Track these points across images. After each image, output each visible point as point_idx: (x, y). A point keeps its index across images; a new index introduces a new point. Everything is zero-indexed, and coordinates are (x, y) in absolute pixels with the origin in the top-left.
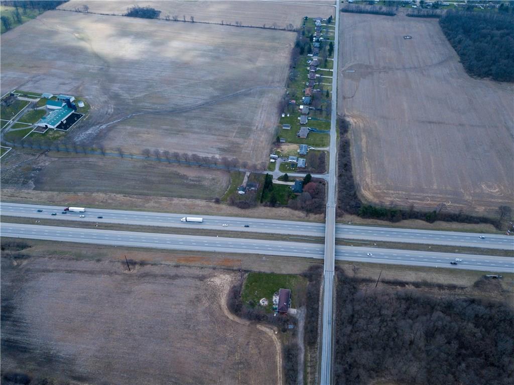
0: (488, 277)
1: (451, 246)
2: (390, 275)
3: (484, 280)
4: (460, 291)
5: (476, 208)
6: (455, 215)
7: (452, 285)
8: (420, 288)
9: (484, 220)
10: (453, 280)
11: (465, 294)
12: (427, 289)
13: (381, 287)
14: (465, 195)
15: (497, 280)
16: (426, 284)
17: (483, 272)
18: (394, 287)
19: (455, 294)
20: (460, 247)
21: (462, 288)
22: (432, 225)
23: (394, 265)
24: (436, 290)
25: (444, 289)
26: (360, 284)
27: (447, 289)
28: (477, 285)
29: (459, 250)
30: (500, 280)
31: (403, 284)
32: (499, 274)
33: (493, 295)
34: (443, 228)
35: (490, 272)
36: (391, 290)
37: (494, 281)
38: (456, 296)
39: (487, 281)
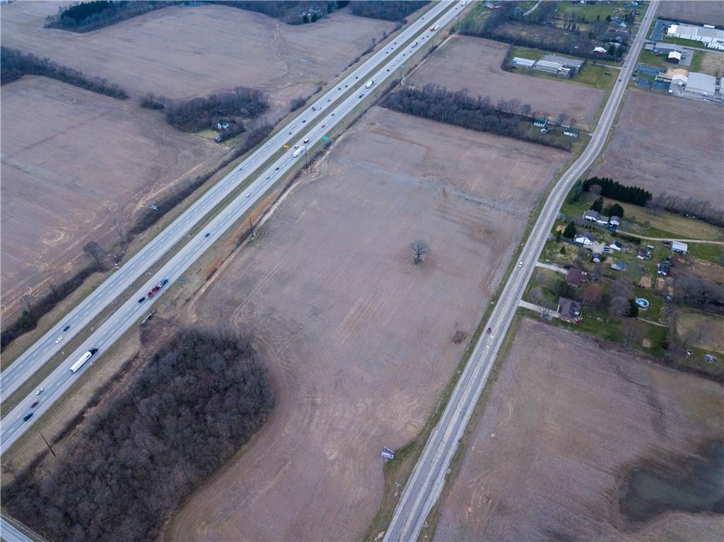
0: (145, 323)
1: (82, 330)
2: (56, 426)
3: (145, 329)
4: (138, 361)
5: (63, 270)
6: (50, 296)
7: (125, 363)
8: (100, 401)
9: (83, 275)
10: (120, 359)
11: (144, 359)
12: (107, 394)
13: (60, 449)
14: (37, 266)
15: (154, 317)
16: (101, 391)
17: (136, 322)
18: (74, 432)
19: (137, 370)
20: (91, 321)
21: (136, 357)
22: (38, 328)
23: (48, 411)
24: (116, 386)
25: (122, 377)
26: (33, 475)
27: (126, 373)
28: (144, 340)
29: (93, 325)
30: (156, 315)
31: (79, 418)
32: (150, 310)
33: (165, 334)
34: (53, 321)
35: (141, 318)
36: (74, 439)
37: (152, 321)
38: (139, 370)
39: (149, 328)
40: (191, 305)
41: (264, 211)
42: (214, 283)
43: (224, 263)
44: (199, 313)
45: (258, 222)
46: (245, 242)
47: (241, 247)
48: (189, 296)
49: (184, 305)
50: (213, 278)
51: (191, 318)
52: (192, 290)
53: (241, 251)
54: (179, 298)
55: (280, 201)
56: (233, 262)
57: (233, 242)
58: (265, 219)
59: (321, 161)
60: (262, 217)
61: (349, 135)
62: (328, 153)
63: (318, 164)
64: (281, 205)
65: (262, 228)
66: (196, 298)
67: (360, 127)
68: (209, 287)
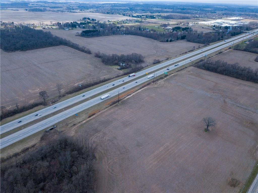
0: (48, 131)
3: (46, 134)
4: (33, 149)
5: (29, 102)
7: (25, 148)
10: (25, 145)
11: (36, 149)
14: (20, 99)
15: (54, 129)
17: (44, 129)
21: (33, 146)
24: (13, 159)
25: (19, 155)
28: (42, 139)
29: (24, 127)
30: (56, 128)
32: (54, 126)
33: (54, 138)
35: (47, 128)
37: (52, 131)
39: (48, 133)
40: (75, 127)
41: (128, 94)
42: (91, 119)
43: (100, 112)
44: (76, 132)
45: (124, 98)
46: (114, 105)
47: (111, 107)
48: (76, 123)
49: (72, 126)
50: (92, 117)
51: (72, 133)
52: (79, 121)
53: (111, 108)
54: (71, 123)
55: (137, 92)
56: (105, 112)
57: (109, 104)
58: (127, 98)
59: (161, 81)
60: (126, 97)
61: (177, 74)
62: (166, 78)
63: (160, 81)
64: (137, 93)
65: (125, 101)
66: (79, 124)
67: (183, 72)
68: (87, 121)
